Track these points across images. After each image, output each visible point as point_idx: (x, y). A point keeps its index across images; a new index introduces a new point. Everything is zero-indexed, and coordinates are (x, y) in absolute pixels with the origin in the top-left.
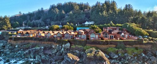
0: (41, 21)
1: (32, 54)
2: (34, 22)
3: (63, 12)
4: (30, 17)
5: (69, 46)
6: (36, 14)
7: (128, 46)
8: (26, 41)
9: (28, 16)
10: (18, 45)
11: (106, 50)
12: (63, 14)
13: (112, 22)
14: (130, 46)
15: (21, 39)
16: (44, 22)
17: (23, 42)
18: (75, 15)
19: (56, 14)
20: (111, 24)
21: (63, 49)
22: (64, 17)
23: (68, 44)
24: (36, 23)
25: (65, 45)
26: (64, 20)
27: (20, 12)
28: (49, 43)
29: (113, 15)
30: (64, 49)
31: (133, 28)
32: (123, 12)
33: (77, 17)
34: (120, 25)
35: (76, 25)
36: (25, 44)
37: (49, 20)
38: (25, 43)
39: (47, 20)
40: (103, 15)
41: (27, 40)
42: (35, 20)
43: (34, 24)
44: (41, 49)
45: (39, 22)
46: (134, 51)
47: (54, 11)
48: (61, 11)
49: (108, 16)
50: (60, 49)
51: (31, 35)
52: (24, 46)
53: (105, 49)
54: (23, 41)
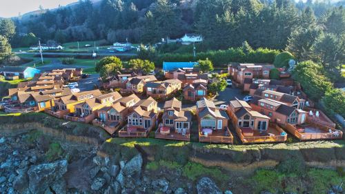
0: (85, 29)
1: (34, 186)
2: (70, 30)
3: (133, 8)
4: (63, 18)
5: (140, 165)
6: (76, 10)
7: (313, 163)
8: (26, 125)
9: (59, 15)
10: (6, 137)
11: (249, 181)
12: (132, 12)
13: (247, 44)
14: (320, 163)
15: (12, 120)
16: (93, 30)
17: (20, 128)
18: (160, 18)
19: (117, 12)
20: (245, 47)
21: (120, 178)
22: (136, 19)
23: (137, 161)
24: (75, 31)
25: (128, 165)
26: (135, 27)
27: (40, 7)
28: (86, 139)
29: (249, 20)
30: (125, 175)
31: (314, 83)
32: (273, 14)
33: (164, 24)
34: (267, 51)
35: (163, 39)
36: (25, 134)
37: (103, 26)
38: (24, 131)
39: (99, 26)
40: (223, 22)
41: (29, 121)
42: (74, 25)
43: (71, 34)
44: (58, 168)
45: (80, 30)
46: (334, 181)
47: (114, 4)
48: (129, 5)
49: (236, 24)
50: (114, 174)
51: (42, 104)
52: (24, 137)
53: (246, 177)
54: (18, 126)
